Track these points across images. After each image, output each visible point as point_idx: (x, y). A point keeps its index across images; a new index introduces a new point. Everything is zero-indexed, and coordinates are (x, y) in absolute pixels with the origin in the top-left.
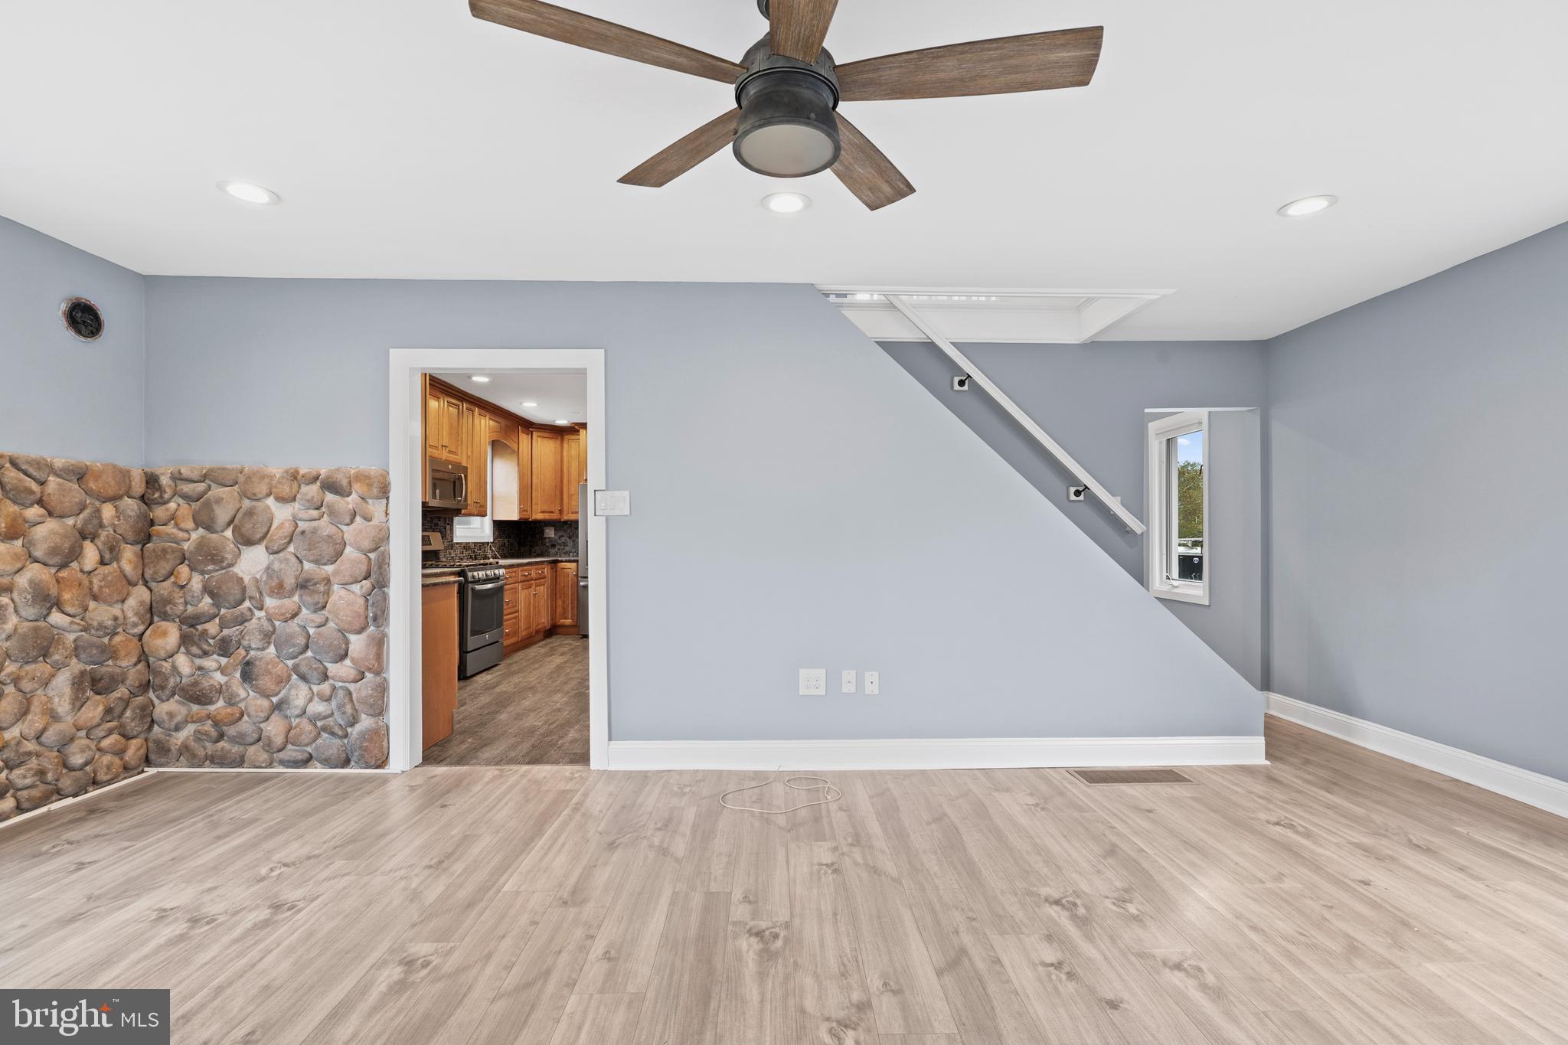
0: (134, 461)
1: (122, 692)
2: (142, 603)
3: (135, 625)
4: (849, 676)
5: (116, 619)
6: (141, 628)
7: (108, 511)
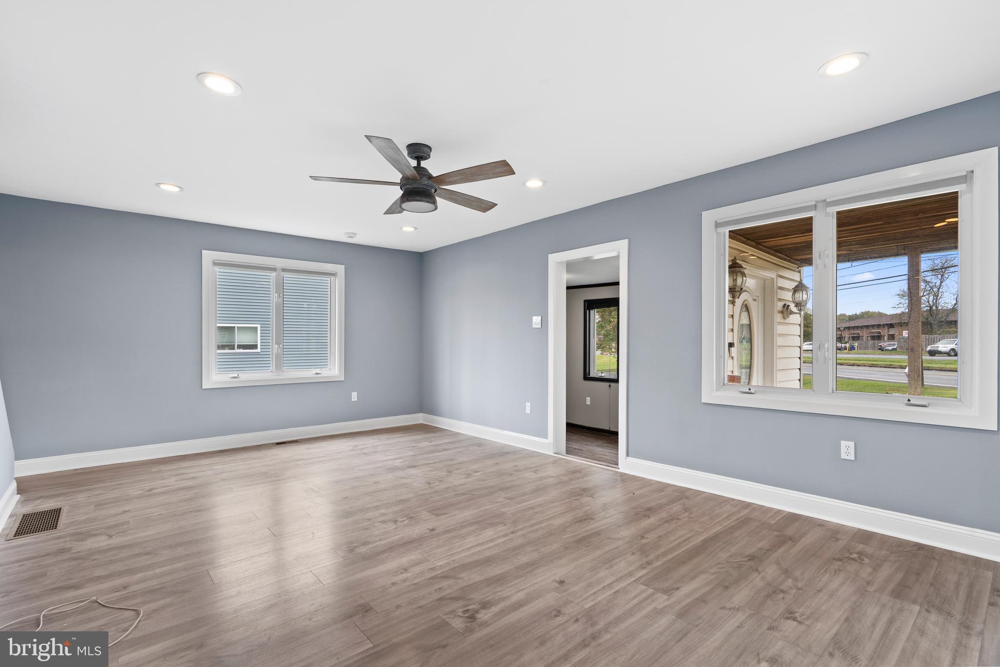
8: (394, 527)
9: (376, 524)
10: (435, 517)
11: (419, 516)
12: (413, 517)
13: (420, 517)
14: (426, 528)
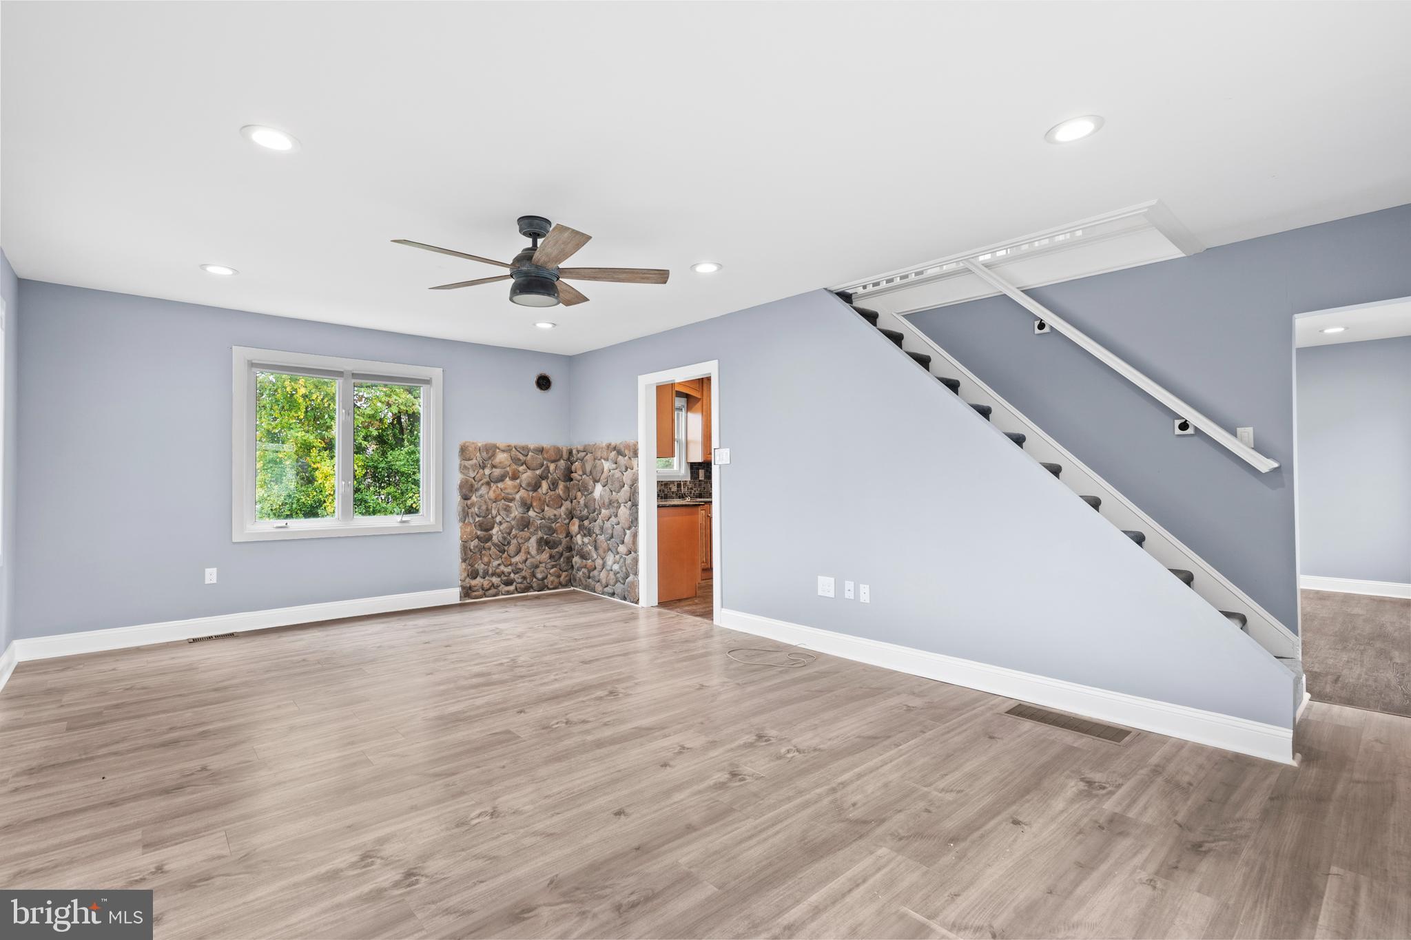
0: (563, 444)
1: (560, 549)
2: (567, 509)
3: (565, 519)
4: (849, 585)
5: (555, 515)
6: (567, 521)
7: (552, 467)
8: (570, 715)
9: (594, 719)
10: (512, 730)
11: (533, 731)
12: (543, 729)
13: (533, 729)
14: (528, 714)
